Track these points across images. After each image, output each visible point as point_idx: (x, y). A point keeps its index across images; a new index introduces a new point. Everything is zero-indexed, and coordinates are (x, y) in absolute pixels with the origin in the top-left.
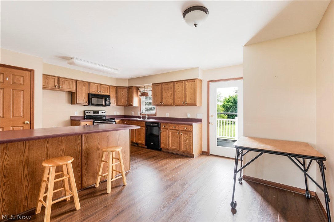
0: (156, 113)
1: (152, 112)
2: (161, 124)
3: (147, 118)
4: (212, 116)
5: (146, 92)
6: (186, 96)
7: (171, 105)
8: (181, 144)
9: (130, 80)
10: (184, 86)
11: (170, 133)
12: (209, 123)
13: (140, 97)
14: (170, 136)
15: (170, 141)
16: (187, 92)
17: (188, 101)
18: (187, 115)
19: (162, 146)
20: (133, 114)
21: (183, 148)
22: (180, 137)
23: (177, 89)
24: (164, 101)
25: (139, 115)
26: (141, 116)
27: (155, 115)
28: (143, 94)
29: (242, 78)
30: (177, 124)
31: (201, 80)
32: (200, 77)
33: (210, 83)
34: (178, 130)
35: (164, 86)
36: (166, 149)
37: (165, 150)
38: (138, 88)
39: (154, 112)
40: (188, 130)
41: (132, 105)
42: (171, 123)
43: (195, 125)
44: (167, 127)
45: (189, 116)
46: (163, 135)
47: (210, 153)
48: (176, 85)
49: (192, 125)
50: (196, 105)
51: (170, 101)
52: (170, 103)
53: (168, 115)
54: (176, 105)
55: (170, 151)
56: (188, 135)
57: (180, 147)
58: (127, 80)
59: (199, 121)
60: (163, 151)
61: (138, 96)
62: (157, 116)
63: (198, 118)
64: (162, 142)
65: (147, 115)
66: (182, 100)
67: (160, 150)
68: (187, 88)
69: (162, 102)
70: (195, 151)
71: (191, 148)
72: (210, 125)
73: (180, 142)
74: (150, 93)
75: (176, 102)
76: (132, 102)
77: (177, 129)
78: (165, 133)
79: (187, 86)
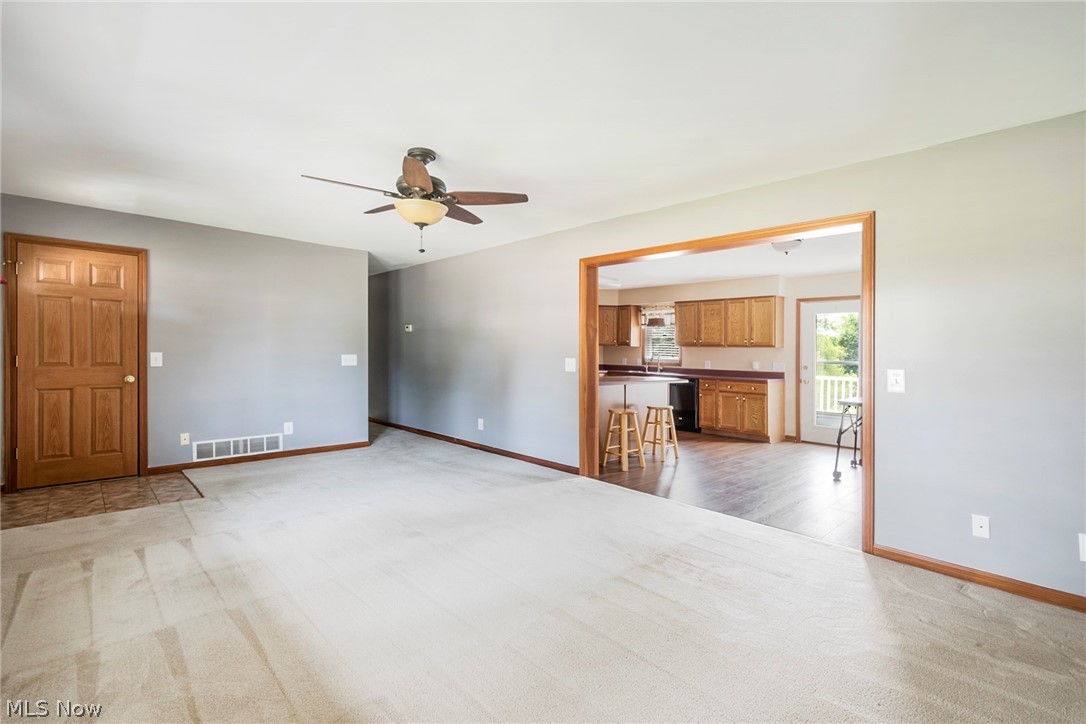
0: (681, 361)
1: (671, 358)
2: (701, 381)
3: (661, 371)
4: (806, 368)
5: (658, 317)
6: (751, 329)
7: (719, 345)
8: (742, 420)
9: (622, 292)
10: (747, 310)
11: (721, 398)
12: (798, 381)
13: (643, 327)
14: (721, 403)
15: (720, 413)
16: (754, 321)
17: (756, 339)
18: (751, 365)
19: (702, 423)
20: (625, 362)
21: (748, 426)
22: (742, 406)
23: (732, 314)
24: (703, 336)
25: (640, 363)
26: (647, 367)
27: (680, 364)
28: (653, 322)
29: (857, 297)
30: (735, 381)
31: (783, 298)
32: (780, 294)
33: (802, 304)
34: (738, 393)
35: (703, 307)
36: (709, 428)
37: (707, 432)
38: (638, 309)
39: (677, 358)
40: (757, 391)
41: (628, 344)
42: (722, 380)
43: (772, 385)
44: (713, 387)
45: (757, 367)
46: (705, 402)
47: (802, 439)
48: (731, 307)
49: (766, 382)
50: (774, 347)
51: (716, 338)
52: (717, 341)
53: (708, 366)
54: (729, 346)
55: (720, 434)
56: (759, 401)
57: (743, 425)
58: (617, 294)
59: (780, 376)
60: (704, 434)
61: (638, 324)
62: (684, 366)
63: (775, 370)
64: (702, 415)
65: (661, 365)
66: (744, 335)
67: (699, 430)
68: (754, 313)
69: (699, 338)
70: (772, 430)
71: (763, 424)
72: (802, 385)
73: (742, 414)
74: (669, 319)
75: (730, 339)
76: (628, 338)
77: (735, 390)
78: (709, 399)
79: (754, 309)
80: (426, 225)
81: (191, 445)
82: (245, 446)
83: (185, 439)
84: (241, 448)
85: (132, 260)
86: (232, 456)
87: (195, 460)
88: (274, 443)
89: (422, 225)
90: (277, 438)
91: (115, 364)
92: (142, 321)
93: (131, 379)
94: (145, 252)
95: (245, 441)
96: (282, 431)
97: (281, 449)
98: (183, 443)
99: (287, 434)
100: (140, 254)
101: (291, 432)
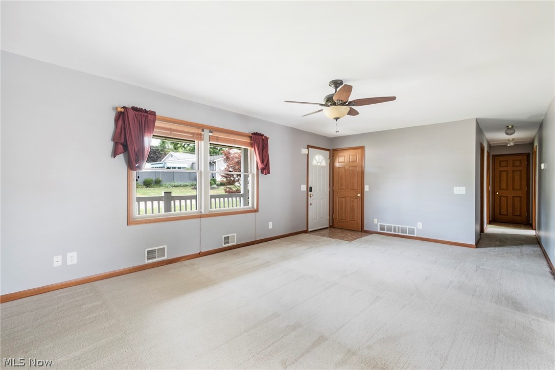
80: (339, 118)
81: (377, 224)
82: (399, 230)
83: (376, 221)
84: (397, 230)
85: (360, 151)
86: (393, 233)
87: (379, 231)
88: (412, 231)
89: (337, 119)
90: (414, 229)
91: (355, 189)
92: (363, 173)
93: (359, 195)
94: (364, 147)
95: (399, 227)
96: (416, 226)
97: (415, 236)
98: (375, 223)
99: (419, 228)
100: (362, 148)
101: (421, 228)
